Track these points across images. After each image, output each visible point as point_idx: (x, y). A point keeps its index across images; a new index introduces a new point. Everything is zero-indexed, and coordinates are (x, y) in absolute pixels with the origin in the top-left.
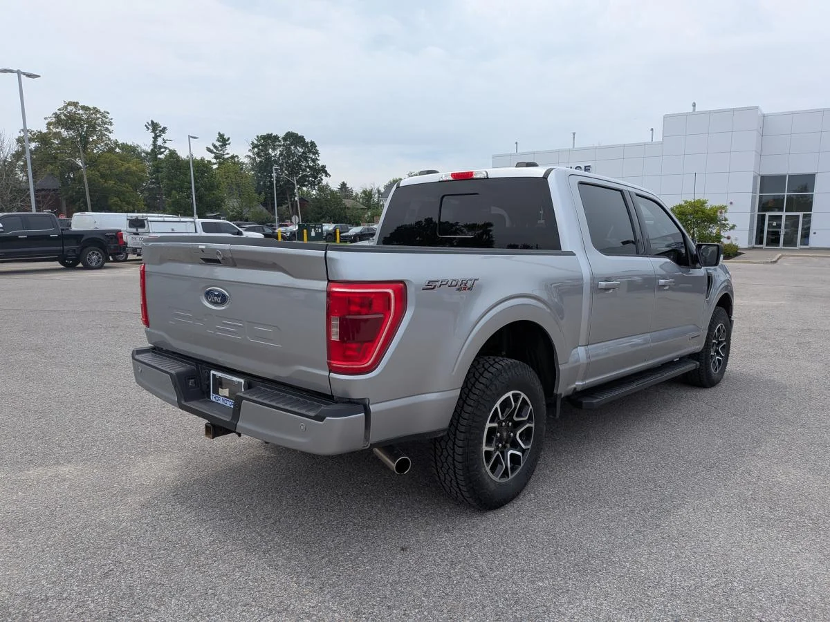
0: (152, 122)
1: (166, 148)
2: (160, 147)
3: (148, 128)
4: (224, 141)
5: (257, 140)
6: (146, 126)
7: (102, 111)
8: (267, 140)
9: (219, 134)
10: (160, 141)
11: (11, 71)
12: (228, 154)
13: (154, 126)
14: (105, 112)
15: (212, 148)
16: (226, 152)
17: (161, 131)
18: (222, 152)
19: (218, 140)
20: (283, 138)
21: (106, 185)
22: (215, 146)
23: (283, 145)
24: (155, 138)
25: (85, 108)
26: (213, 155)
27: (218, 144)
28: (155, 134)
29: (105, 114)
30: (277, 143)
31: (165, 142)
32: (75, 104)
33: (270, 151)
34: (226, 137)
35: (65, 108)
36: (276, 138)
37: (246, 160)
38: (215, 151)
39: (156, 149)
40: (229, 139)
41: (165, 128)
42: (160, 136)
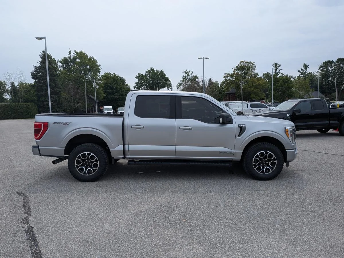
0: (275, 63)
1: (280, 73)
2: (278, 73)
3: (273, 66)
4: (306, 66)
5: (323, 64)
6: (273, 65)
7: (252, 62)
8: (328, 63)
9: (304, 64)
10: (277, 71)
11: (201, 58)
12: (307, 72)
13: (276, 65)
14: (254, 63)
15: (300, 70)
16: (307, 71)
17: (278, 66)
18: (305, 72)
19: (303, 67)
20: (337, 62)
21: (250, 90)
22: (302, 70)
23: (337, 65)
24: (276, 70)
25: (247, 62)
26: (301, 73)
27: (303, 68)
28: (276, 68)
29: (253, 64)
30: (333, 64)
31: (280, 71)
32: (243, 62)
33: (329, 68)
34: (307, 65)
35: (240, 63)
36: (332, 62)
37: (318, 74)
38: (302, 71)
39: (276, 74)
40: (308, 65)
41: (280, 65)
42: (277, 68)
